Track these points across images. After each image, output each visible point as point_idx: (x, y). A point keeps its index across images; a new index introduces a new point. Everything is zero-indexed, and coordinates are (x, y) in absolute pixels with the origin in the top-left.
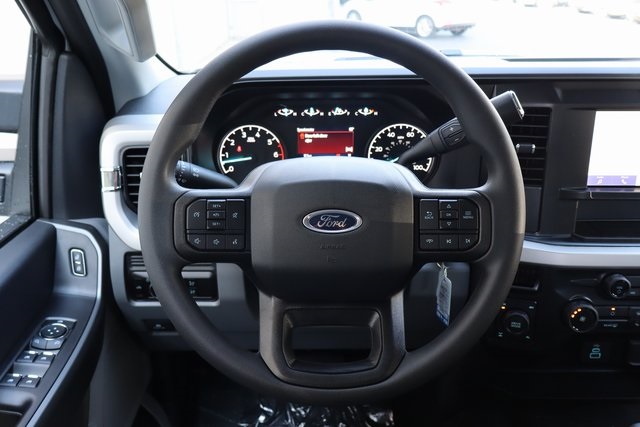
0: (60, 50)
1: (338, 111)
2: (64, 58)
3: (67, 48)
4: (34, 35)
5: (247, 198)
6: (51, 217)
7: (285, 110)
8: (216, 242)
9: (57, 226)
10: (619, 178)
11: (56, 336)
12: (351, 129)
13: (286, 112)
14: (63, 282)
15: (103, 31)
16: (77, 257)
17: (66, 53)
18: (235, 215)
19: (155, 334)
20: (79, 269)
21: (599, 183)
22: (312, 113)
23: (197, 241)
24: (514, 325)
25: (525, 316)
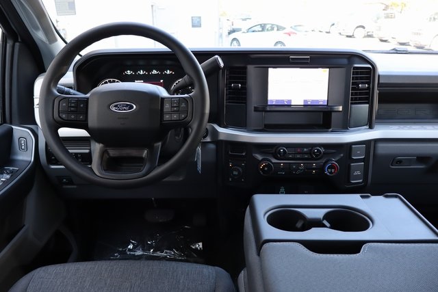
0: (15, 40)
1: (155, 72)
2: (17, 44)
3: (19, 40)
4: (3, 34)
5: (88, 99)
6: (11, 123)
7: (129, 71)
8: (73, 117)
9: (13, 127)
10: (283, 101)
11: (8, 174)
12: (162, 81)
13: (129, 72)
14: (15, 154)
15: (34, 31)
16: (22, 142)
17: (18, 42)
18: (82, 106)
19: (64, 187)
20: (23, 147)
21: (274, 103)
22: (142, 72)
23: (64, 116)
24: (236, 173)
25: (240, 169)
